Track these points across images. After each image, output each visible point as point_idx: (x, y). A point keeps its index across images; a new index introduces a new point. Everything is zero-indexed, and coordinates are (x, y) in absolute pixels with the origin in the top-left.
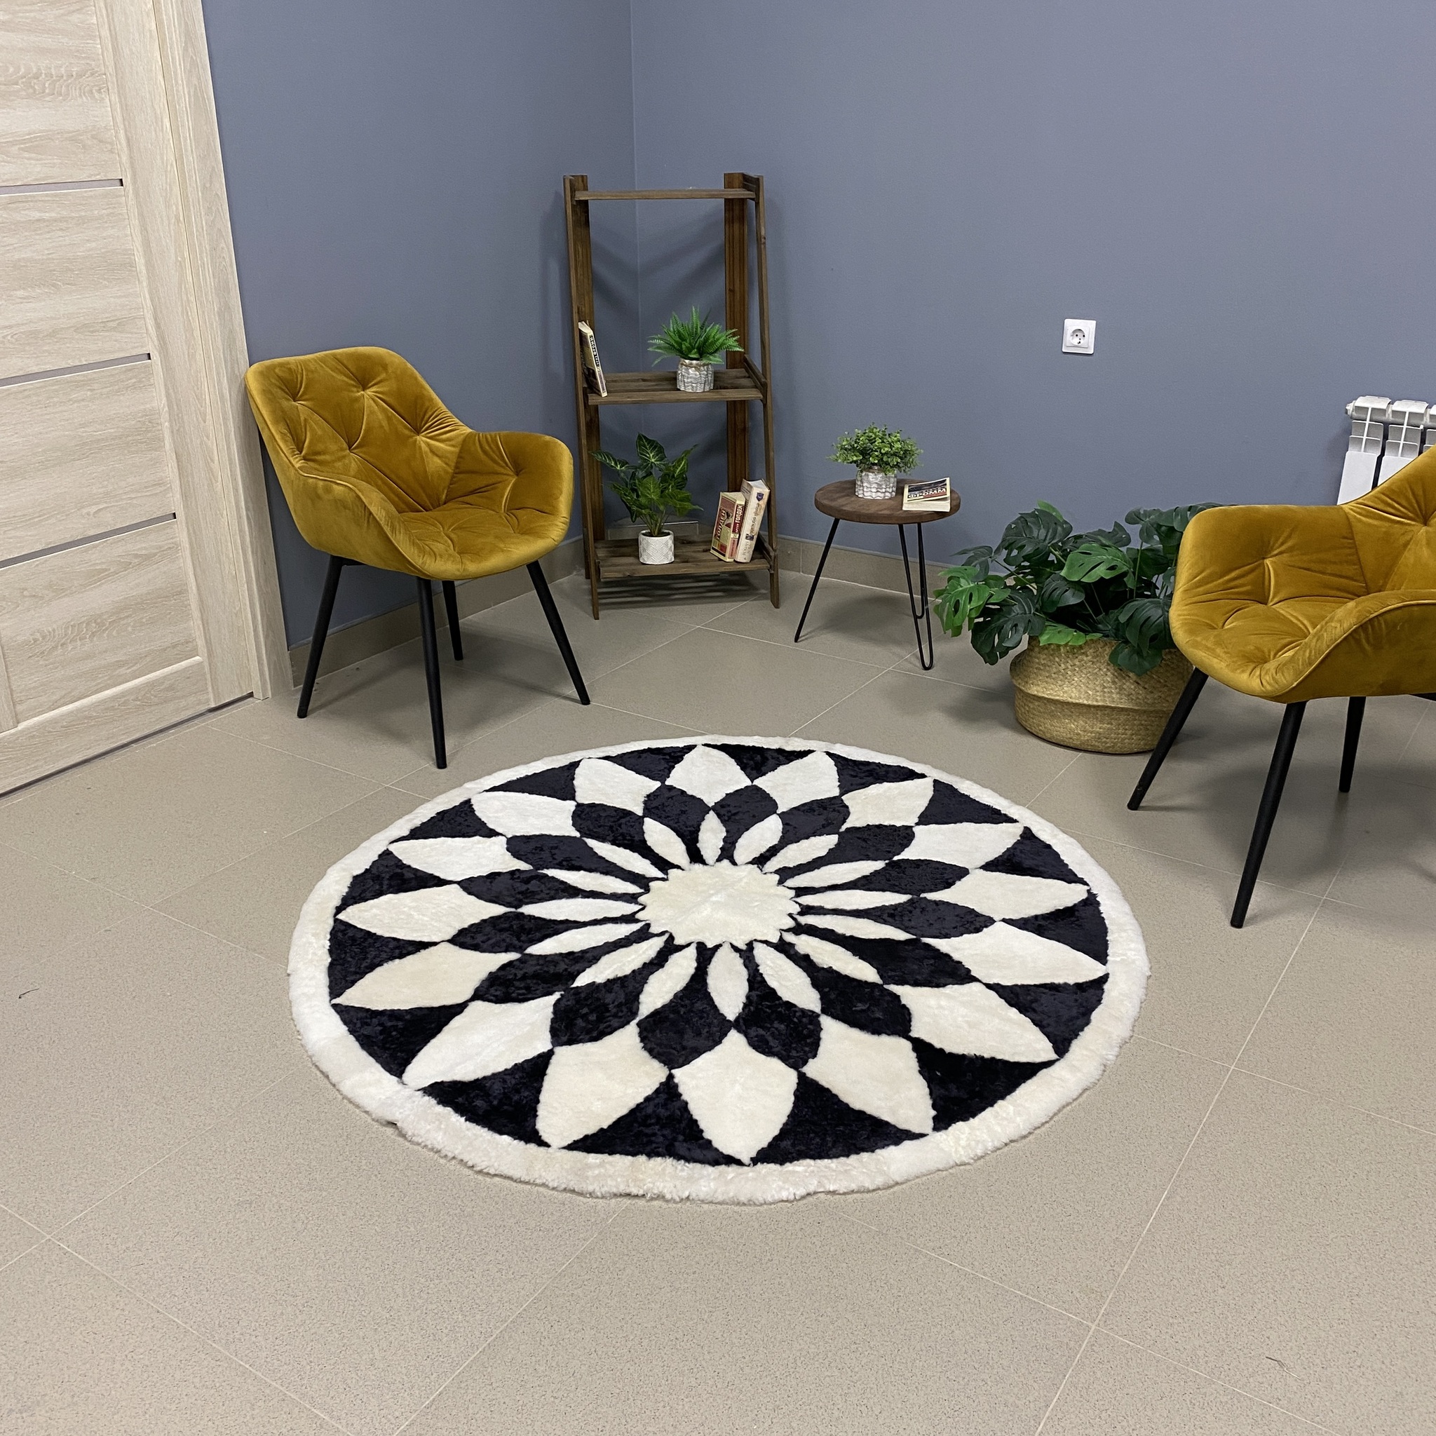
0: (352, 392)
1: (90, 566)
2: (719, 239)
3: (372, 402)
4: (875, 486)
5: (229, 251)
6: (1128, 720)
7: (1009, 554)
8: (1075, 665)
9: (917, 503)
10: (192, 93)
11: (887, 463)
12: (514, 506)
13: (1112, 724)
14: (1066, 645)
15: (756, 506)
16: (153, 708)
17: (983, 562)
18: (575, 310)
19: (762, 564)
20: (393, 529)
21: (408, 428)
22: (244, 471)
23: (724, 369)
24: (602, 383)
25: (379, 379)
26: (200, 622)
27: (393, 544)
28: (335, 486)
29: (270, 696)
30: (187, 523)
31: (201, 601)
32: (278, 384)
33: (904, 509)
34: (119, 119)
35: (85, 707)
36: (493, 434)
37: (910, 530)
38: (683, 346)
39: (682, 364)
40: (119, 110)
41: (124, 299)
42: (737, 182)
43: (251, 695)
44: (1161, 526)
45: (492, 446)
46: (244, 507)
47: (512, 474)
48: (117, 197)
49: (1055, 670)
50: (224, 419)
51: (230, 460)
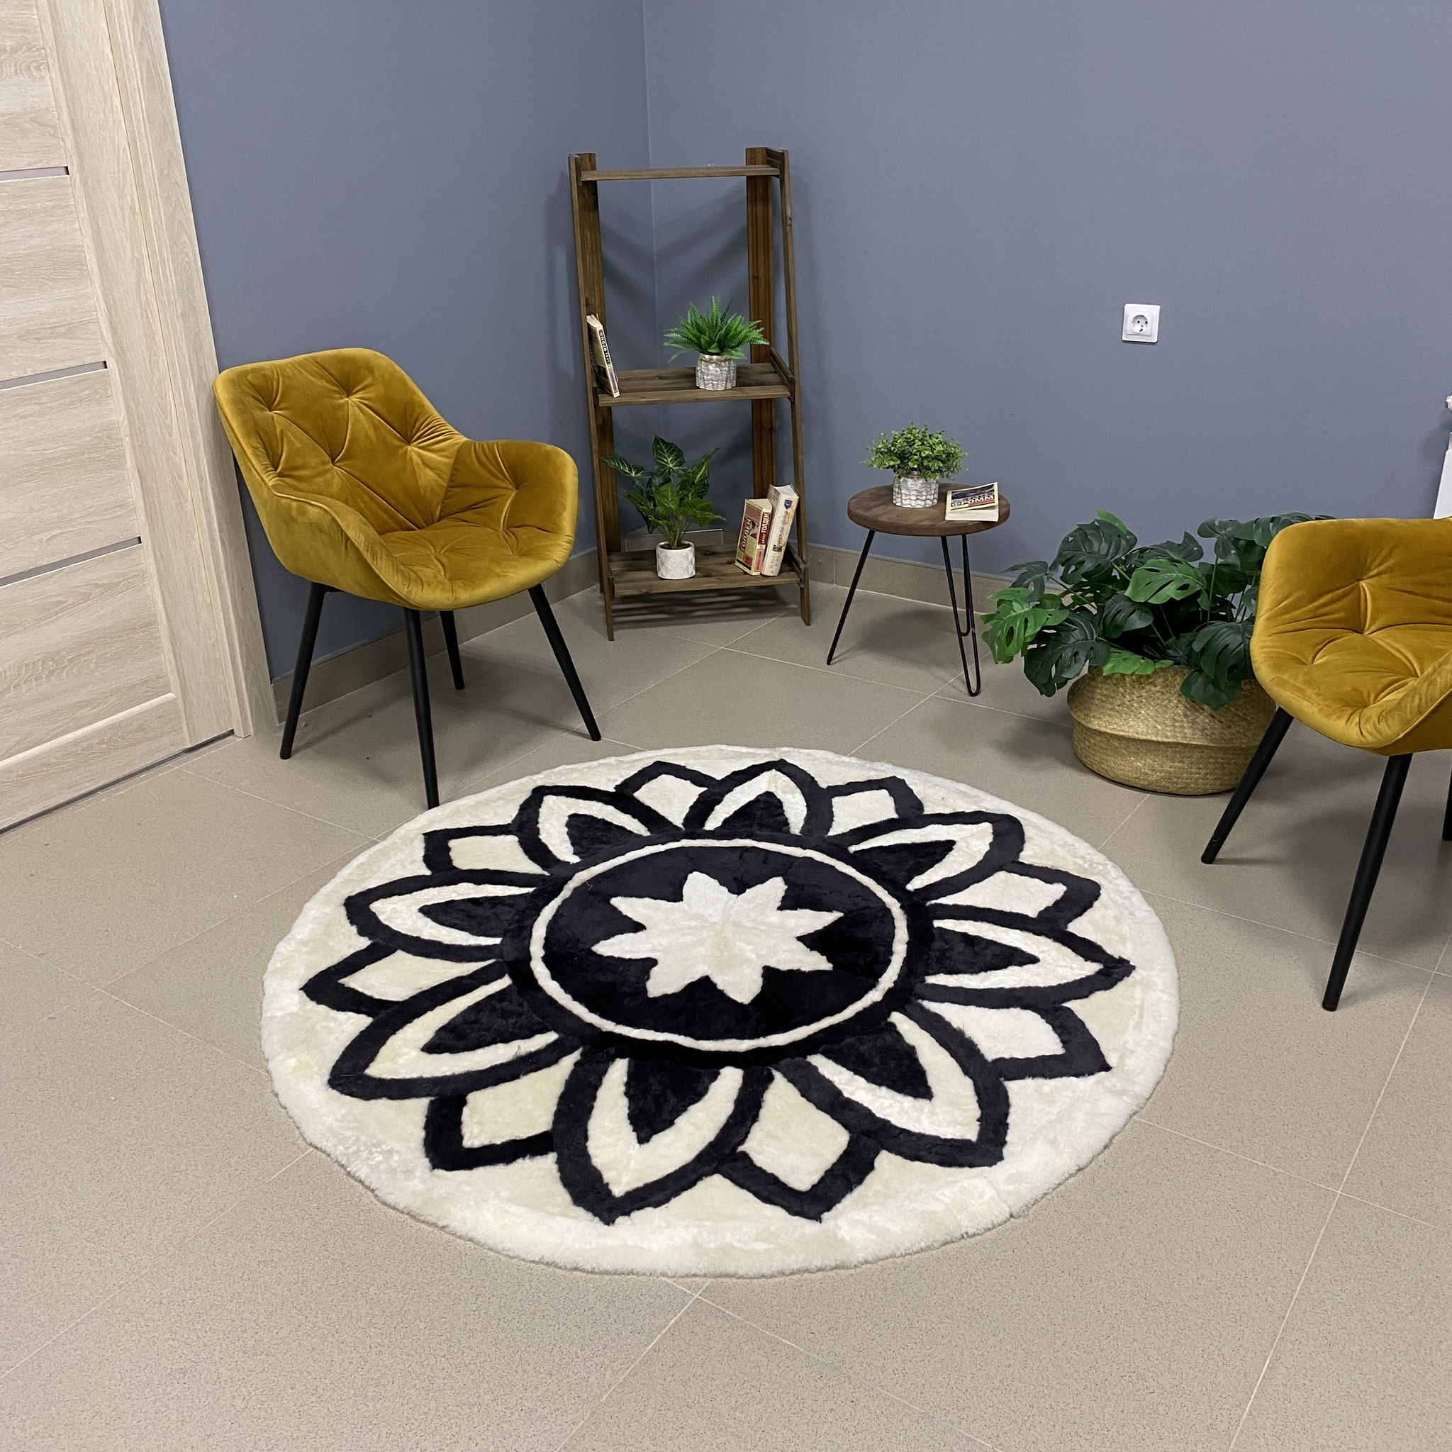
0: (334, 398)
1: (45, 598)
2: (743, 221)
3: (356, 409)
4: (915, 493)
5: (192, 246)
6: (1202, 757)
7: (1066, 571)
8: (1141, 696)
9: (961, 512)
10: (144, 69)
11: (928, 468)
12: (514, 524)
13: (1184, 763)
14: (1132, 675)
15: (784, 514)
16: (121, 751)
17: (1037, 579)
18: (583, 302)
19: (791, 578)
20: (374, 556)
21: (398, 438)
22: (216, 489)
23: (748, 364)
24: (613, 381)
25: (364, 383)
26: (171, 656)
27: (375, 573)
28: (308, 507)
29: (253, 734)
30: (154, 547)
31: (172, 633)
32: (249, 391)
33: (948, 518)
34: (62, 100)
35: (43, 753)
36: (490, 442)
37: (955, 542)
38: (702, 340)
39: (701, 360)
40: (61, 91)
41: (74, 302)
42: (760, 157)
43: (232, 732)
44: (1239, 540)
45: (489, 456)
46: (217, 528)
47: (510, 486)
48: (62, 187)
49: (1119, 702)
50: (192, 432)
51: (200, 477)
